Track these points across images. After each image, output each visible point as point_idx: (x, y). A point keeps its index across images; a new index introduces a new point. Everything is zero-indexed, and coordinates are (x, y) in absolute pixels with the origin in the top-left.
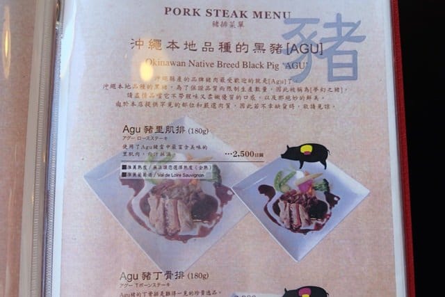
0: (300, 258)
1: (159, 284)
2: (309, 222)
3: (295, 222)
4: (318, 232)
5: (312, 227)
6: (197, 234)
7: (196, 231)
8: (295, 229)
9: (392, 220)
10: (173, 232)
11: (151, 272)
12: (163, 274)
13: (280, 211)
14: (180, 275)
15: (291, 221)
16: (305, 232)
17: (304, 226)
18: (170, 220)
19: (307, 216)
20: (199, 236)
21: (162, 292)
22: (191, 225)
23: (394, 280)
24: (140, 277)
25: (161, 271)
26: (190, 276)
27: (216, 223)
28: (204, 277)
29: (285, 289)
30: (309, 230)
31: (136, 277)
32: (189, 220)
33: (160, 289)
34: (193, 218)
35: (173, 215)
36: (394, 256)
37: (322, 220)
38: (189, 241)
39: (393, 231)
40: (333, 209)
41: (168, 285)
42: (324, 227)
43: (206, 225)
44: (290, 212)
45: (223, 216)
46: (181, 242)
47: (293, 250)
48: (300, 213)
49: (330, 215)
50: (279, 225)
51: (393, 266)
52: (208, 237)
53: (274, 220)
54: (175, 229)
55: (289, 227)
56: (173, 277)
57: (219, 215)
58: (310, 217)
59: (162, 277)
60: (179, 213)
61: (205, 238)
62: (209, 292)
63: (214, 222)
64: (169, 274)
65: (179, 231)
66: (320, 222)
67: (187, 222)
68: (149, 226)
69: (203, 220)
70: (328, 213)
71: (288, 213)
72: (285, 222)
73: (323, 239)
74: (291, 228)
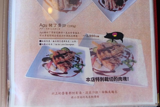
0: (113, 21)
1: (56, 29)
2: (116, 7)
3: (111, 7)
4: (120, 11)
5: (118, 9)
6: (71, 10)
7: (71, 9)
8: (111, 10)
9: (149, 7)
10: (62, 9)
11: (53, 24)
12: (58, 25)
13: (105, 3)
14: (64, 26)
15: (109, 7)
16: (115, 11)
17: (115, 9)
18: (61, 4)
19: (115, 5)
20: (72, 10)
21: (57, 32)
22: (69, 6)
23: (150, 30)
24: (48, 26)
25: (57, 24)
26: (69, 26)
27: (79, 6)
28: (74, 27)
29: (107, 33)
30: (116, 10)
31: (46, 26)
32: (68, 4)
33: (56, 31)
34: (70, 3)
35: (62, 2)
36: (150, 21)
37: (122, 7)
38: (68, 12)
39: (149, 11)
40: (126, 2)
41: (59, 29)
42: (122, 9)
43: (75, 6)
44: (109, 3)
45: (82, 3)
46: (65, 13)
47: (110, 18)
48: (113, 4)
49: (125, 5)
50: (105, 8)
51: (150, 24)
52: (76, 11)
53: (103, 6)
54: (62, 7)
55: (108, 9)
56: (62, 26)
57: (80, 3)
58: (117, 5)
59: (57, 26)
60: (64, 1)
61: (75, 11)
62: (76, 33)
63: (78, 5)
64: (60, 25)
65: (64, 8)
66: (121, 7)
67: (67, 5)
68: (52, 6)
69: (74, 4)
70: (124, 4)
71: (108, 3)
72: (107, 7)
73: (122, 14)
74: (109, 9)
